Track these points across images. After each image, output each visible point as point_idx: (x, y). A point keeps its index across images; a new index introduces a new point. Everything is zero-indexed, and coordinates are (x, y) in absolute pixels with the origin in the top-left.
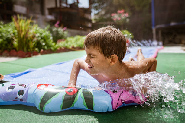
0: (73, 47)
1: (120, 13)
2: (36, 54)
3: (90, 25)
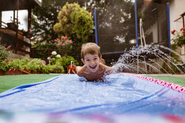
3: (28, 50)
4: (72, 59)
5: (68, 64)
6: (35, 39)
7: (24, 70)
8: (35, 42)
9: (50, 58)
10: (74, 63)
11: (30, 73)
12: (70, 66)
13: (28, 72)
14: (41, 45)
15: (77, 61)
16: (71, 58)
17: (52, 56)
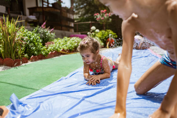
0: (63, 50)
1: (103, 13)
2: (25, 61)
3: (72, 25)
4: (111, 32)
5: (107, 37)
6: (79, 12)
7: (62, 51)
8: (80, 15)
9: (90, 33)
10: (112, 36)
11: (68, 52)
12: (109, 40)
13: (65, 52)
14: (84, 18)
15: (115, 34)
16: (109, 32)
17: (91, 31)
